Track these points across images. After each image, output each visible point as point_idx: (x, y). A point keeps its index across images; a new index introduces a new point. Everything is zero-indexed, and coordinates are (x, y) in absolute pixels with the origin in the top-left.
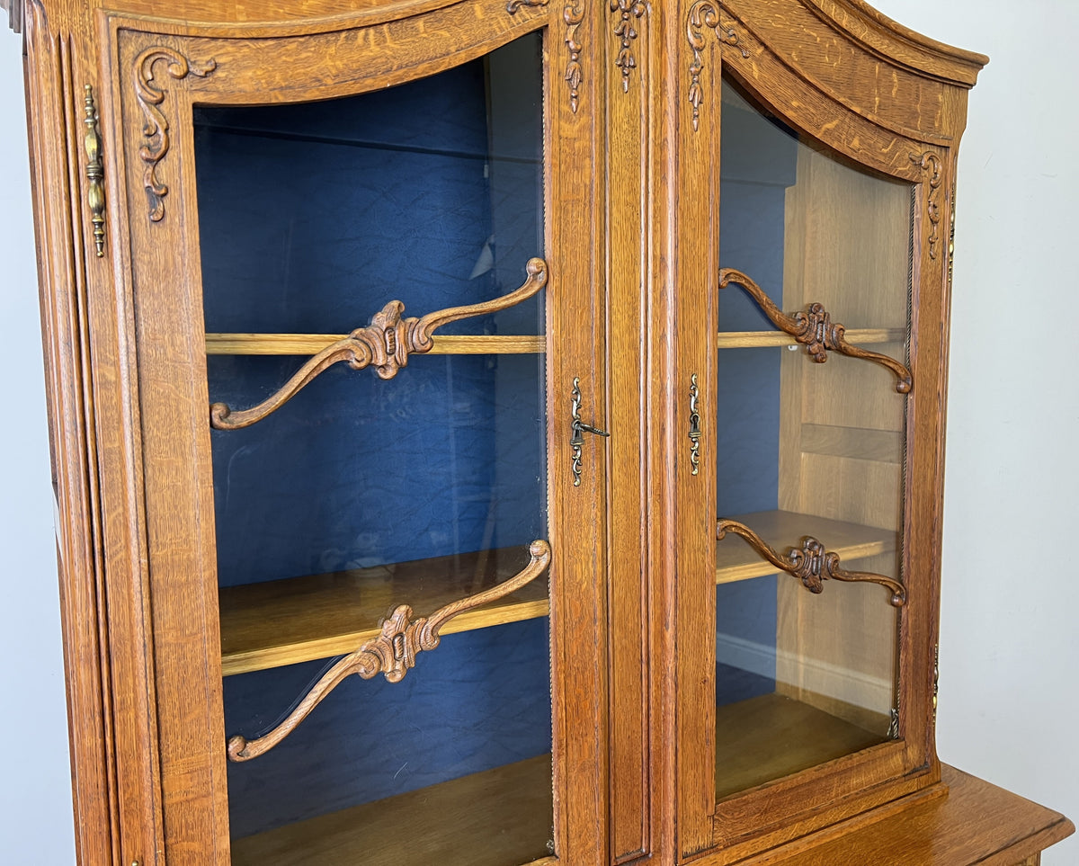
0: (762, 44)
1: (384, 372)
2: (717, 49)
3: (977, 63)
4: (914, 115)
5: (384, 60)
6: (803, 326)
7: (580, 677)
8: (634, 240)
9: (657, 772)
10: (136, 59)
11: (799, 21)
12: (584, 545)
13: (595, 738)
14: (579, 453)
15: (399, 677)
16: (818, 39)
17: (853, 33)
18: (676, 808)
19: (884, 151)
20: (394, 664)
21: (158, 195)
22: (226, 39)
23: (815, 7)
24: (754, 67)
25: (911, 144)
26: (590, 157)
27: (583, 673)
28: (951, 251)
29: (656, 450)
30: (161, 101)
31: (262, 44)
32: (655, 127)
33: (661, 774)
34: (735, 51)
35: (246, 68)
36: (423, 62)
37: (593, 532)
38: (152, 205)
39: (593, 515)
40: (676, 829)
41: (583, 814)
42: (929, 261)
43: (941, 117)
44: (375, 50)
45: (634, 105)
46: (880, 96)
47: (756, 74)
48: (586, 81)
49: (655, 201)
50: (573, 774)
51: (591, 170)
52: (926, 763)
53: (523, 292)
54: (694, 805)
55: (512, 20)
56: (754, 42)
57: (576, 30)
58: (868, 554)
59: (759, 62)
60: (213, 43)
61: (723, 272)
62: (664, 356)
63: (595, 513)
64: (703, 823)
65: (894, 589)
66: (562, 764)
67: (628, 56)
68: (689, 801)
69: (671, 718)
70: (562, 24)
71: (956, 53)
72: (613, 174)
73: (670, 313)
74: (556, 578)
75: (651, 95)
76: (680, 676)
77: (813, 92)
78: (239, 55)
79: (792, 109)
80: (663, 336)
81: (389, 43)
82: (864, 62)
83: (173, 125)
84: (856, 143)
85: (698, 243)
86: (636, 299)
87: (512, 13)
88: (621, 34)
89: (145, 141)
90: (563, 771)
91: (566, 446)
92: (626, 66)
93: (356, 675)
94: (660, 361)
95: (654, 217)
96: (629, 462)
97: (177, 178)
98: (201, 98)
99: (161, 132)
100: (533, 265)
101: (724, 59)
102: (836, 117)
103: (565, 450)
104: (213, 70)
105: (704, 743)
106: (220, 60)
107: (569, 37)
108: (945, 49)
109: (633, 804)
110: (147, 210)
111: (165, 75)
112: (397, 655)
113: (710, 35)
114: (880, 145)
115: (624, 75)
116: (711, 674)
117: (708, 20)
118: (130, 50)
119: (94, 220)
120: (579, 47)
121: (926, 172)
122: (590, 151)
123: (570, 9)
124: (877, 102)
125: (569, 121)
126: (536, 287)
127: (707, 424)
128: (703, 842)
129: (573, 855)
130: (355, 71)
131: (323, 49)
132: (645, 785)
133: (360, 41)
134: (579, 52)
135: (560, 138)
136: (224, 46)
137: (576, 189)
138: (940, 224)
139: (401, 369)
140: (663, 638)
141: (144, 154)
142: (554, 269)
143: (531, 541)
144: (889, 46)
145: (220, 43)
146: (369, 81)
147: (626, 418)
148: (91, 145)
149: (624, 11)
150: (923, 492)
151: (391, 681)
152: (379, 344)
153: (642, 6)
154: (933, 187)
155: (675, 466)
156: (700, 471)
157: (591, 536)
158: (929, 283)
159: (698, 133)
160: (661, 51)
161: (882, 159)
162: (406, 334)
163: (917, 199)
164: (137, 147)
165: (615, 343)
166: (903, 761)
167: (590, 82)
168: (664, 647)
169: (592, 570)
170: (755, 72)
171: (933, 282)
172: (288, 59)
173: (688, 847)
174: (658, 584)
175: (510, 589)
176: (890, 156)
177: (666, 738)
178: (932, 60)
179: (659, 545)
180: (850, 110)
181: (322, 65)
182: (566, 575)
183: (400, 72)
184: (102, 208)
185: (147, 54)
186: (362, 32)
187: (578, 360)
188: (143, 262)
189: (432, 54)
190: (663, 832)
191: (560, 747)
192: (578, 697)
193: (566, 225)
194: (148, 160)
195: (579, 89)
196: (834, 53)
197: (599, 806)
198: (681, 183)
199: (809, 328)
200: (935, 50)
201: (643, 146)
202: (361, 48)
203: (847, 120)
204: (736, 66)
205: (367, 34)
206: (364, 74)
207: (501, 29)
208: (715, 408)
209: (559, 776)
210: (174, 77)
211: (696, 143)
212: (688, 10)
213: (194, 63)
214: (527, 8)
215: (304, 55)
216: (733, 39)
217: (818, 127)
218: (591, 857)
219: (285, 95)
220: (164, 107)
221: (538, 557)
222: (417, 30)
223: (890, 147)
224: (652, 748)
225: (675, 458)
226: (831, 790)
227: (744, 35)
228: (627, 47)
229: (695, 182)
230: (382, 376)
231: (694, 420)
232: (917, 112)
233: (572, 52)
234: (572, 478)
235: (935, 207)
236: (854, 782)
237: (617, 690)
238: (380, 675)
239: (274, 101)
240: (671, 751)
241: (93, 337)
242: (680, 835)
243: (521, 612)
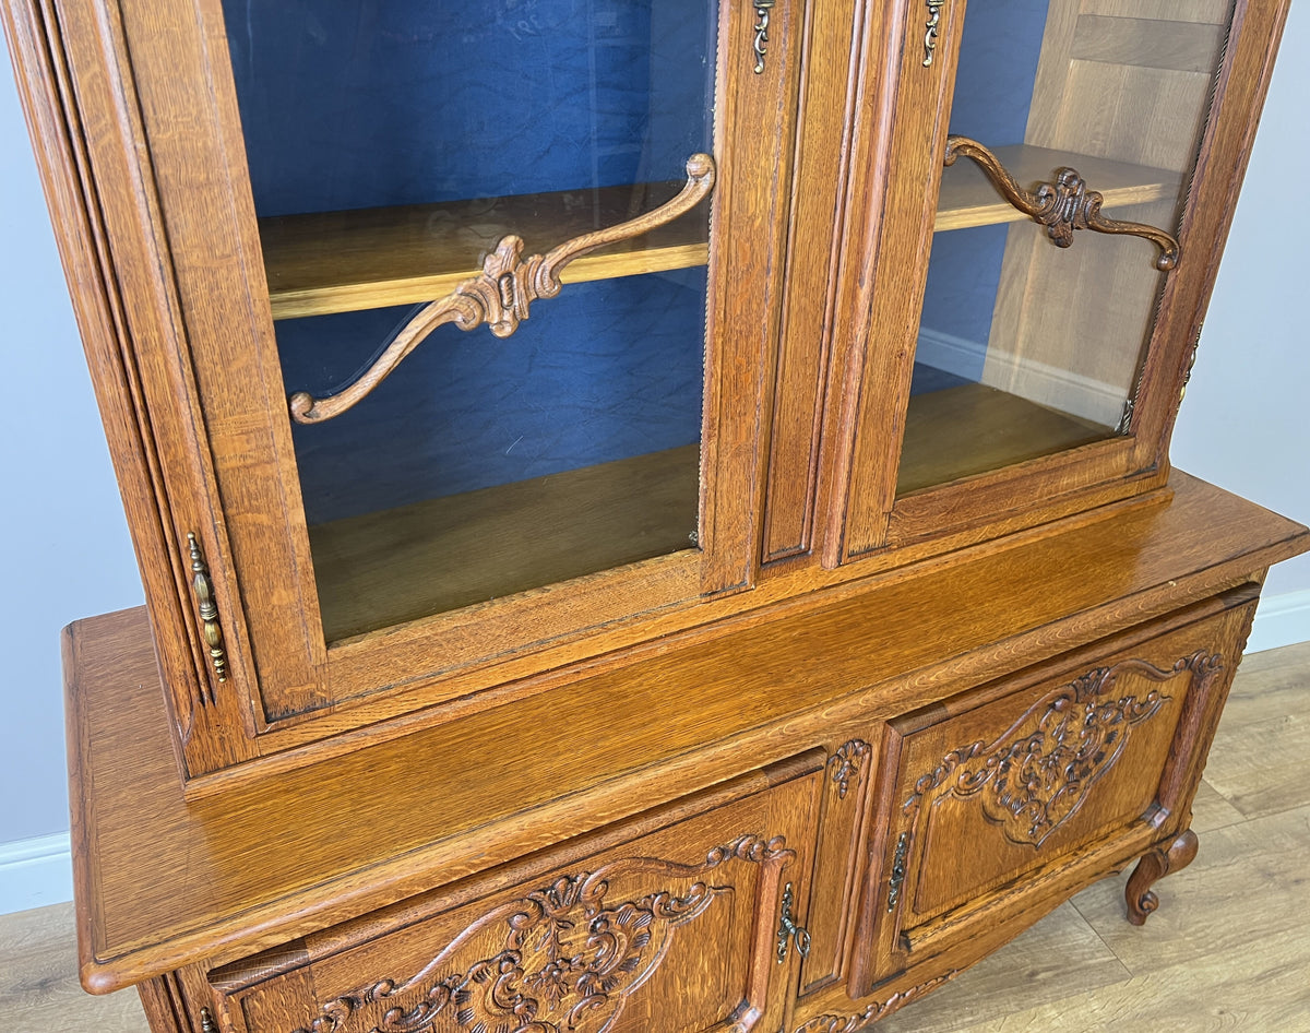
7: (742, 343)
9: (827, 462)
12: (762, 163)
13: (756, 419)
14: (765, 20)
15: (508, 330)
18: (846, 503)
20: (501, 314)
27: (747, 337)
29: (877, 25)
33: (833, 464)
37: (777, 144)
39: (778, 119)
40: (844, 526)
41: (734, 504)
50: (725, 460)
52: (1154, 464)
54: (868, 500)
63: (780, 116)
65: (1166, 246)
66: (713, 447)
68: (864, 495)
69: (852, 399)
74: (721, 208)
76: (870, 347)
90: (713, 454)
91: (747, 9)
93: (451, 325)
96: (838, 43)
103: (745, 15)
105: (890, 430)
109: (795, 497)
112: (505, 302)
116: (910, 346)
128: (874, 540)
129: (719, 548)
132: (811, 476)
140: (854, 297)
143: (689, 155)
150: (1236, 113)
151: (499, 335)
155: (901, 51)
156: (935, 60)
157: (773, 150)
166: (1128, 460)
168: (854, 309)
169: (770, 200)
173: (855, 546)
174: (856, 226)
175: (657, 222)
177: (843, 421)
179: (864, 169)
182: (735, 205)
190: (829, 528)
191: (711, 426)
192: (738, 368)
197: (754, 496)
209: (708, 460)
218: (740, 551)
221: (697, 178)
224: (824, 434)
225: (903, 38)
226: (1035, 489)
234: (752, 61)
236: (1065, 481)
237: (788, 362)
238: (484, 328)
240: (848, 437)
242: (847, 531)
243: (671, 258)
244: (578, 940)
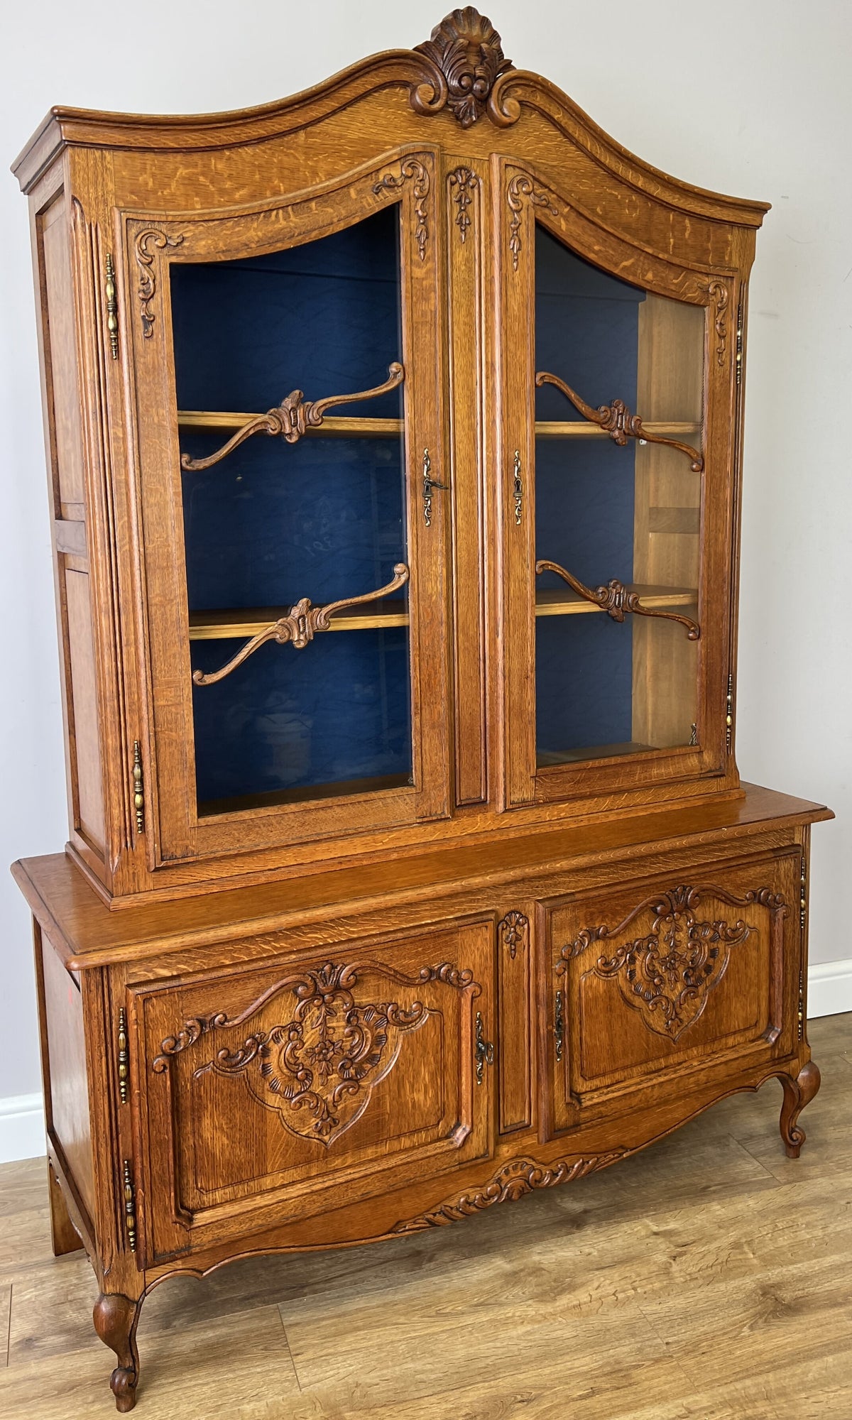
0: (568, 204)
1: (290, 438)
2: (532, 211)
3: (761, 209)
4: (706, 251)
5: (289, 229)
6: (605, 417)
7: (431, 662)
8: (471, 350)
9: (492, 741)
10: (137, 236)
11: (604, 184)
12: (434, 568)
13: (442, 707)
14: (429, 502)
15: (302, 644)
16: (619, 197)
17: (648, 191)
18: (505, 767)
19: (675, 281)
20: (299, 636)
21: (148, 321)
22: (189, 222)
23: (615, 173)
24: (563, 222)
25: (699, 275)
26: (435, 292)
27: (433, 659)
29: (490, 506)
30: (151, 263)
31: (211, 224)
32: (486, 268)
33: (494, 742)
34: (547, 211)
35: (201, 239)
36: (315, 230)
37: (440, 560)
38: (146, 327)
39: (440, 548)
40: (505, 782)
41: (433, 759)
42: (717, 368)
43: (731, 252)
44: (283, 223)
45: (470, 252)
46: (674, 237)
47: (564, 227)
48: (431, 237)
49: (486, 322)
50: (426, 729)
51: (435, 301)
52: (720, 767)
53: (386, 386)
54: (519, 768)
55: (377, 198)
56: (562, 203)
57: (423, 203)
58: (678, 603)
59: (566, 218)
60: (181, 225)
61: (540, 375)
62: (494, 436)
63: (440, 545)
64: (527, 782)
65: (689, 625)
66: (418, 720)
67: (464, 217)
68: (516, 764)
69: (501, 701)
70: (412, 198)
71: (739, 202)
72: (454, 302)
73: (498, 404)
74: (413, 590)
75: (483, 245)
76: (507, 670)
77: (612, 238)
78: (197, 231)
79: (594, 252)
80: (494, 421)
81: (292, 218)
82: (659, 213)
83: (158, 277)
84: (650, 276)
85: (518, 353)
86: (473, 393)
87: (377, 193)
88: (459, 201)
89: (142, 287)
90: (418, 725)
91: (420, 497)
92: (464, 224)
93: (273, 640)
94: (492, 439)
95: (486, 333)
96: (470, 515)
97: (160, 310)
98: (174, 259)
99: (151, 282)
100: (394, 367)
101: (538, 217)
102: (631, 257)
103: (417, 500)
104: (182, 242)
105: (527, 722)
106: (185, 235)
107: (418, 208)
108: (728, 200)
109: (474, 763)
110: (142, 331)
111: (153, 246)
112: (301, 630)
113: (526, 200)
114: (672, 277)
115: (462, 230)
116: (532, 672)
117: (524, 189)
118: (133, 231)
119: (111, 337)
120: (425, 214)
121: (713, 297)
122: (435, 287)
123: (418, 188)
124: (672, 243)
125: (419, 266)
126: (396, 383)
127: (528, 487)
128: (528, 795)
129: (426, 786)
130: (270, 238)
131: (249, 225)
132: (483, 750)
133: (273, 217)
134: (425, 217)
135: (412, 278)
136: (187, 227)
137: (424, 314)
138: (727, 339)
139: (301, 437)
140: (495, 643)
141: (141, 295)
142: (409, 370)
143: (396, 563)
144: (679, 200)
145: (185, 224)
146: (279, 245)
147: (467, 481)
148: (110, 291)
149: (461, 185)
150: (715, 552)
151: (298, 647)
152: (286, 419)
153: (475, 180)
154: (720, 309)
155: (503, 517)
156: (522, 522)
157: (439, 563)
158: (718, 385)
159: (518, 272)
160: (489, 212)
161: (673, 287)
162: (304, 413)
163: (707, 319)
164: (137, 291)
165: (457, 425)
166: (700, 762)
167: (434, 238)
168: (496, 650)
169: (439, 587)
170: (563, 226)
171: (721, 384)
172: (227, 232)
173: (516, 797)
174: (492, 604)
175: (379, 595)
176: (681, 285)
177: (497, 715)
178: (719, 208)
179: (492, 575)
180: (643, 251)
181: (249, 235)
182: (420, 589)
183: (300, 237)
184: (116, 330)
185: (143, 234)
186: (275, 212)
187: (428, 436)
188: (140, 362)
189: (321, 224)
190: (497, 786)
191: (416, 707)
192: (429, 676)
193: (417, 339)
194: (143, 299)
195: (426, 243)
196: (633, 206)
197: (445, 754)
198: (505, 309)
199: (611, 418)
200: (719, 200)
201: (477, 281)
202: (273, 223)
203: (642, 258)
204: (547, 222)
205: (277, 213)
206: (276, 239)
207: (369, 205)
208: (534, 476)
209: (416, 728)
210: (158, 247)
211: (516, 280)
212: (508, 183)
213: (170, 238)
214: (388, 190)
215: (237, 229)
216: (544, 202)
217: (616, 265)
218: (440, 790)
219: (225, 256)
220: (152, 266)
221: (400, 574)
222: (311, 209)
223: (680, 278)
224: (488, 723)
225: (503, 511)
226: (635, 774)
227: (554, 198)
228: (464, 210)
229: (516, 308)
230: (289, 440)
231: (518, 484)
232: (708, 249)
233: (420, 218)
234: (424, 521)
235: (721, 324)
236: (655, 772)
237: (461, 678)
238: (290, 642)
239: (219, 260)
240: (501, 725)
242: (508, 786)
243: (392, 621)
244: (339, 1026)
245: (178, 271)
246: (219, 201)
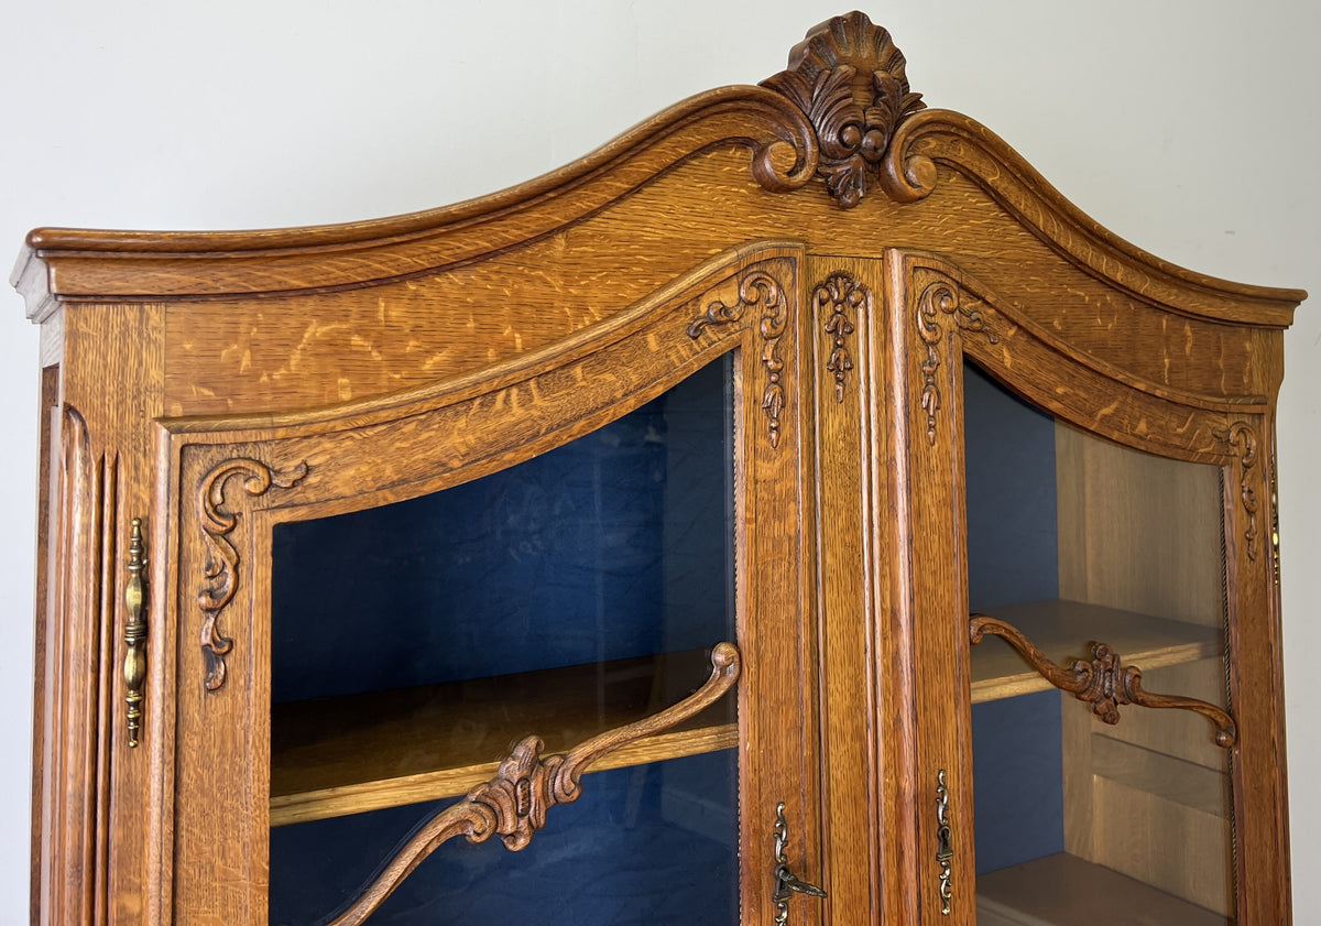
0: (1014, 323)
1: (514, 843)
2: (957, 341)
3: (1292, 299)
4: (1216, 373)
5: (529, 423)
6: (1085, 680)
8: (856, 591)
10: (202, 479)
11: (1062, 280)
14: (785, 912)
16: (1087, 298)
17: (1131, 287)
19: (1180, 430)
21: (217, 652)
22: (322, 435)
23: (1080, 263)
24: (1006, 353)
25: (1214, 417)
26: (795, 500)
28: (1275, 542)
29: (892, 880)
30: (232, 529)
31: (370, 432)
32: (879, 441)
34: (980, 338)
35: (347, 466)
36: (580, 417)
38: (210, 667)
42: (1248, 564)
43: (1251, 371)
44: (518, 412)
45: (852, 416)
46: (1170, 355)
47: (1008, 362)
48: (789, 404)
49: (881, 537)
51: (797, 518)
53: (706, 695)
55: (695, 346)
56: (1004, 322)
57: (776, 347)
59: (1010, 345)
60: (305, 443)
61: (977, 623)
62: (900, 746)
67: (842, 357)
70: (758, 339)
71: (1265, 294)
72: (826, 508)
73: (906, 690)
75: (873, 402)
77: (1083, 371)
78: (338, 452)
79: (1057, 398)
80: (898, 721)
81: (537, 401)
82: (1147, 318)
83: (245, 558)
84: (1142, 427)
85: (941, 591)
86: (859, 670)
87: (695, 338)
88: (835, 331)
89: (206, 584)
91: (767, 905)
92: (842, 369)
94: (896, 752)
95: (881, 558)
96: (856, 904)
97: (245, 625)
98: (285, 516)
99: (229, 570)
100: (721, 654)
101: (967, 351)
102: (1114, 399)
103: (765, 910)
104: (304, 477)
106: (312, 462)
107: (768, 355)
108: (1250, 292)
110: (202, 676)
111: (237, 495)
113: (947, 322)
114: (1174, 425)
115: (839, 381)
117: (943, 305)
118: (196, 469)
119: (130, 700)
120: (780, 366)
121: (1236, 449)
122: (796, 493)
123: (769, 321)
124: (1167, 365)
125: (768, 458)
126: (725, 685)
127: (961, 838)
130: (491, 445)
131: (450, 424)
133: (499, 404)
134: (778, 372)
135: (756, 482)
136: (320, 443)
137: (777, 544)
138: (1259, 514)
139: (536, 832)
141: (204, 600)
142: (750, 659)
144: (1177, 296)
145: (314, 441)
146: (509, 456)
147: (850, 841)
148: (133, 596)
149: (837, 303)
150: (1263, 885)
152: (507, 805)
153: (860, 294)
154: (1246, 467)
155: (919, 906)
156: (954, 910)
158: (1249, 591)
159: (936, 445)
160: (885, 343)
161: (1177, 442)
162: (545, 784)
163: (1227, 484)
164: (195, 594)
165: (833, 736)
167: (794, 406)
170: (1005, 360)
171: (1255, 591)
172: (404, 445)
176: (1188, 436)
178: (1234, 304)
180: (1131, 387)
181: (448, 444)
183: (550, 437)
184: (140, 683)
185: (217, 473)
186: (503, 393)
187: (783, 777)
188: (191, 747)
189: (591, 405)
193: (765, 594)
194: (209, 610)
195: (781, 418)
196: (1107, 312)
198: (915, 514)
199: (1094, 682)
200: (1237, 294)
201: (864, 465)
202: (499, 414)
203: (1129, 400)
204: (981, 358)
205: (508, 395)
206: (502, 445)
207: (682, 360)
210: (250, 494)
211: (933, 461)
212: (918, 297)
213: (278, 472)
214: (714, 328)
215: (425, 436)
216: (977, 325)
217: (1091, 415)
219: (396, 494)
220: (234, 537)
222: (574, 380)
223: (1186, 426)
225: (919, 894)
227: (991, 316)
228: (841, 346)
229: (933, 510)
230: (511, 847)
231: (943, 837)
232: (1219, 369)
233: (771, 372)
235: (1250, 492)
239: (382, 504)
241: (114, 854)
245: (289, 541)
246: (390, 380)
